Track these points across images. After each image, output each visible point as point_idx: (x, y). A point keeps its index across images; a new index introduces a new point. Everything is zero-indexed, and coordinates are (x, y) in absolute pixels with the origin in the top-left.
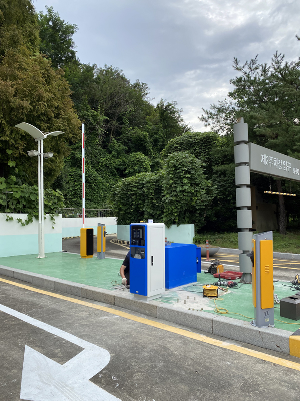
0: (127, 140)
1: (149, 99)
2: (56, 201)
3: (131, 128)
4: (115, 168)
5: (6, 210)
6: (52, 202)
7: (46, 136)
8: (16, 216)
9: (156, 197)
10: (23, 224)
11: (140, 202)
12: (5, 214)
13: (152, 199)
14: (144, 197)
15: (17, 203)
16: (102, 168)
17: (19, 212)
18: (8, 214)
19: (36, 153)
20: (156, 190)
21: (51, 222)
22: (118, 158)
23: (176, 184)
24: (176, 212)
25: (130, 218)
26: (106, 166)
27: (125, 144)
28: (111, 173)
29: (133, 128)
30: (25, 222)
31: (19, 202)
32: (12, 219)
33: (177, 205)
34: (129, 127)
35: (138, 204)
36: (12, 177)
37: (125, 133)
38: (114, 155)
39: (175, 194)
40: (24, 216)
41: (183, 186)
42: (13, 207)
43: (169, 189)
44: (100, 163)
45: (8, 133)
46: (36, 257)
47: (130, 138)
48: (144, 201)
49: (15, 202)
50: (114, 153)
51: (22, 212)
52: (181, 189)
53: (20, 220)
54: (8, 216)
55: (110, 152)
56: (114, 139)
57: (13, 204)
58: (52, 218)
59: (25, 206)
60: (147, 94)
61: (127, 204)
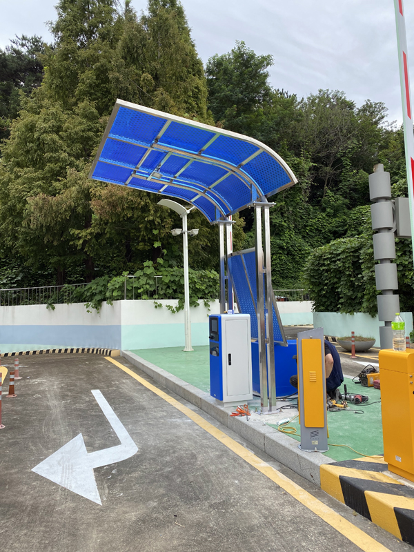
0: (348, 191)
1: (386, 124)
2: (211, 283)
3: (355, 171)
4: (330, 232)
5: (154, 297)
6: (205, 285)
7: (188, 212)
8: (165, 302)
10: (173, 312)
12: (153, 301)
13: (350, 276)
16: (310, 233)
17: (169, 298)
18: (156, 301)
19: (177, 232)
20: (354, 263)
21: (206, 309)
22: (335, 216)
25: (325, 302)
26: (317, 229)
27: (345, 195)
29: (357, 172)
30: (175, 310)
31: (168, 287)
32: (160, 306)
34: (352, 171)
36: (159, 259)
37: (345, 180)
38: (329, 213)
40: (174, 303)
42: (161, 292)
44: (307, 226)
45: (152, 212)
46: (181, 350)
47: (352, 187)
49: (164, 287)
50: (328, 210)
51: (173, 298)
53: (169, 307)
54: (156, 303)
55: (324, 210)
56: (329, 191)
57: (162, 289)
58: (206, 305)
59: (175, 291)
60: (383, 117)
61: (320, 283)
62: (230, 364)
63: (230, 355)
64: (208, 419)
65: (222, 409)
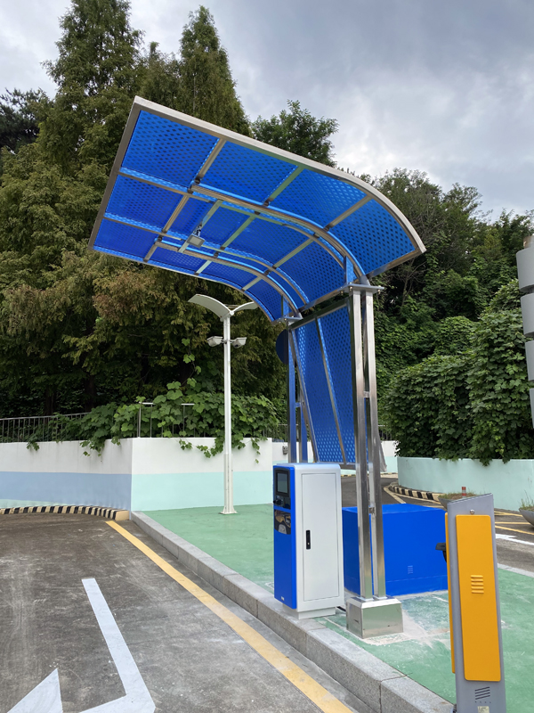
0: (434, 297)
1: (480, 214)
2: (262, 415)
3: (443, 272)
4: (412, 349)
5: (181, 433)
6: (253, 417)
7: (232, 313)
8: (196, 441)
9: (460, 403)
10: (207, 455)
11: (431, 413)
12: (178, 439)
13: (452, 407)
14: (435, 403)
15: (199, 421)
16: (386, 351)
17: (202, 436)
18: (183, 439)
19: (217, 340)
20: (457, 390)
21: (253, 452)
22: (417, 329)
23: (493, 375)
24: (497, 433)
26: (395, 346)
27: (429, 302)
28: (405, 358)
29: (446, 274)
30: (210, 452)
31: (201, 419)
32: (189, 446)
33: (497, 420)
34: (439, 271)
35: (428, 418)
36: (189, 380)
37: (430, 283)
38: (410, 325)
39: (492, 396)
40: (210, 442)
41: (508, 381)
42: (191, 427)
43: (480, 386)
44: (383, 341)
45: (182, 313)
46: (218, 512)
47: (439, 292)
48: (437, 411)
49: (196, 420)
50: (409, 321)
51: (207, 436)
52: (504, 386)
53: (202, 448)
54: (184, 443)
55: (403, 321)
56: (410, 297)
57: (192, 422)
58: (255, 445)
59: (211, 426)
60: (475, 206)
61: (409, 417)
62: (308, 547)
63: (308, 533)
64: (269, 638)
65: (295, 622)
